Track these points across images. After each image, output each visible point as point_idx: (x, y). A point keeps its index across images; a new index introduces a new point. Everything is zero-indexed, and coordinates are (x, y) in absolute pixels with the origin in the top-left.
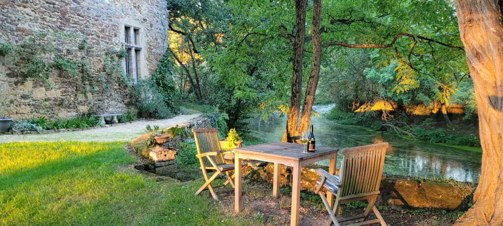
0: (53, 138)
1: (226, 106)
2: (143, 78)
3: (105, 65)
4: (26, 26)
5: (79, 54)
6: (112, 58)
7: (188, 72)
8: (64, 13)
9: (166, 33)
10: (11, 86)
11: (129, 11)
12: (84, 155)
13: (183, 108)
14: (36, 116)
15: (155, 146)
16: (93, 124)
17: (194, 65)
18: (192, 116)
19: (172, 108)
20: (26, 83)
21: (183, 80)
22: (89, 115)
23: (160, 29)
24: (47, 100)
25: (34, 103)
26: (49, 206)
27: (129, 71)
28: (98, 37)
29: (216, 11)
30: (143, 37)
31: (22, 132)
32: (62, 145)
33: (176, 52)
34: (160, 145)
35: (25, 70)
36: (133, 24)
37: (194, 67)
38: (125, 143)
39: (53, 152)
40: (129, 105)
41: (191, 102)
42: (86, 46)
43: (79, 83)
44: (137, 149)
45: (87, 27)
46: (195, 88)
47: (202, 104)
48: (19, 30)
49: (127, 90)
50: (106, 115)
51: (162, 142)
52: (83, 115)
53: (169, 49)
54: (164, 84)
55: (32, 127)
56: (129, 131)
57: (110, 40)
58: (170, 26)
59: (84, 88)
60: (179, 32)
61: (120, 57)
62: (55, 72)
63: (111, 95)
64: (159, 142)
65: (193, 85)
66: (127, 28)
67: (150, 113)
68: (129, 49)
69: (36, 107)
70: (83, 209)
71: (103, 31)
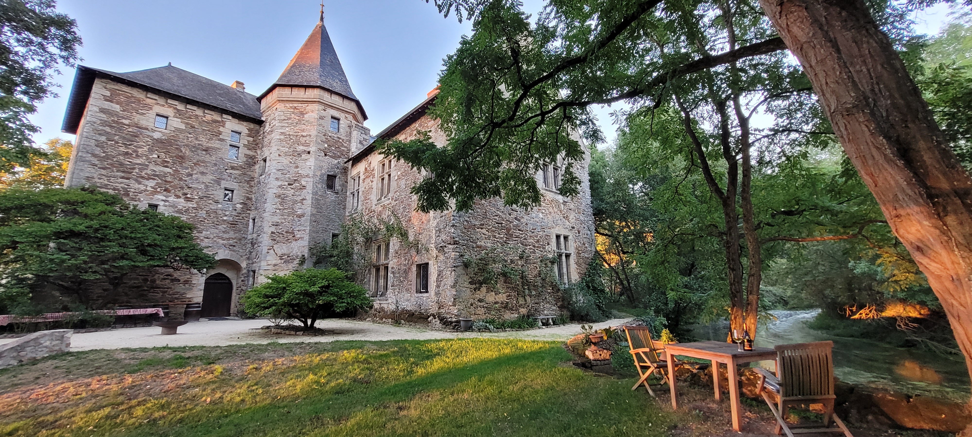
0: (502, 336)
1: (663, 310)
2: (573, 282)
3: (540, 271)
4: (482, 243)
5: (519, 263)
6: (545, 264)
7: (617, 273)
8: (508, 230)
9: (593, 238)
10: (471, 291)
11: (559, 221)
12: (529, 351)
13: (615, 312)
14: (490, 317)
15: (590, 345)
16: (532, 325)
17: (623, 267)
18: (626, 320)
19: (603, 311)
20: (482, 289)
21: (613, 282)
22: (528, 316)
23: (587, 235)
24: (496, 303)
25: (486, 305)
26: (511, 387)
27: (561, 275)
28: (534, 246)
29: (642, 212)
30: (572, 244)
31: (479, 330)
32: (511, 342)
33: (604, 254)
34: (595, 344)
35: (481, 279)
36: (563, 232)
37: (623, 269)
38: (562, 342)
39: (505, 347)
40: (561, 307)
41: (623, 305)
42: (525, 255)
43: (520, 287)
44: (574, 348)
45: (525, 239)
46: (626, 290)
47: (635, 307)
48: (478, 247)
49: (559, 294)
50: (542, 317)
51: (596, 341)
52: (524, 316)
53: (597, 252)
54: (593, 287)
55: (486, 326)
56: (564, 332)
57: (544, 248)
58: (596, 230)
59: (524, 292)
60: (606, 235)
61: (553, 263)
62: (502, 279)
63: (546, 298)
64: (593, 341)
65: (623, 287)
66: (558, 237)
67: (582, 316)
68: (560, 256)
69: (489, 309)
70: (537, 392)
71: (538, 241)
